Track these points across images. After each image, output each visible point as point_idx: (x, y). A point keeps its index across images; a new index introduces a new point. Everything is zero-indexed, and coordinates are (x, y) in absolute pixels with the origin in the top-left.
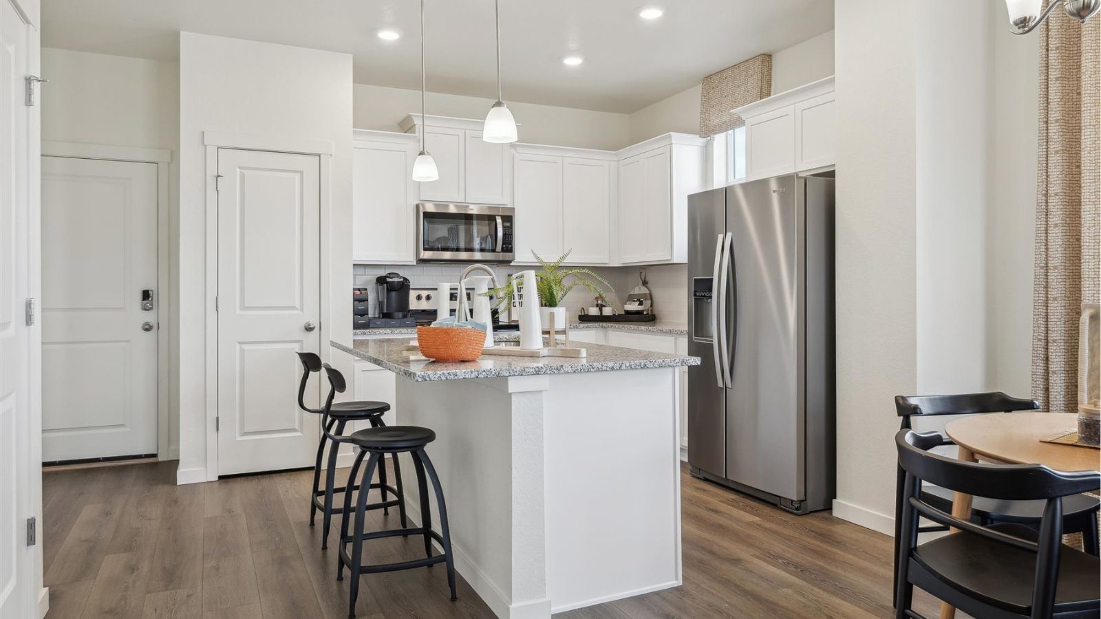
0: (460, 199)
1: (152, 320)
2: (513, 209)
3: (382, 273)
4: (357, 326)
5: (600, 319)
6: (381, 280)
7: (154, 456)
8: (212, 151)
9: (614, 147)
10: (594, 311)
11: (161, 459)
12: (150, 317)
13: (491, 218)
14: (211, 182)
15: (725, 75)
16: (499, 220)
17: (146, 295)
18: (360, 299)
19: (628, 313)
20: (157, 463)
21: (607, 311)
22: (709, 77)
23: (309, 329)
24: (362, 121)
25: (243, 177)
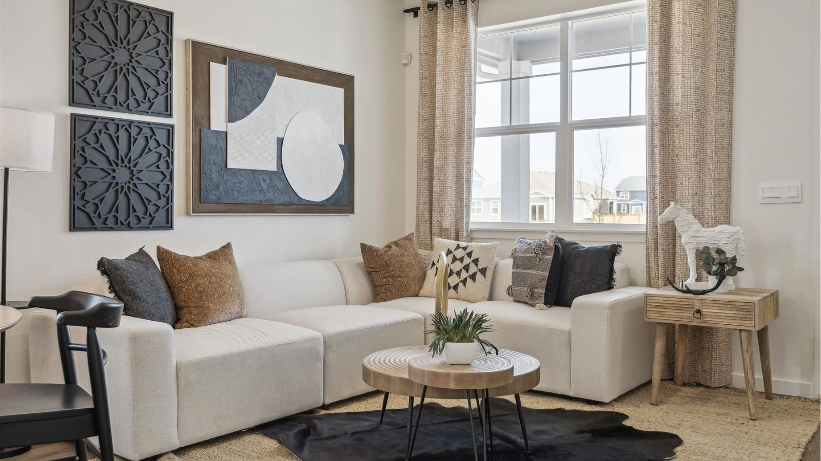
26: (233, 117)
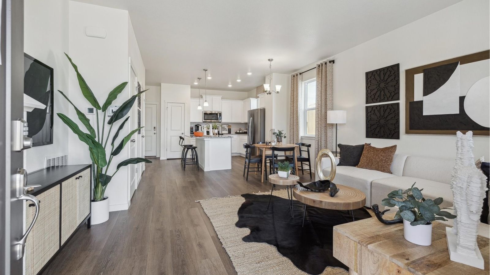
0: (211, 110)
1: (156, 133)
2: (221, 112)
3: (197, 124)
4: (191, 134)
5: (239, 133)
6: (196, 125)
7: (156, 156)
8: (166, 103)
9: (243, 99)
10: (238, 132)
11: (157, 157)
12: (155, 132)
13: (217, 114)
14: (166, 109)
15: (260, 87)
16: (218, 114)
17: (154, 128)
18: (192, 129)
19: (245, 132)
20: (156, 158)
21: (241, 132)
22: (257, 87)
23: (183, 134)
24: (192, 97)
25: (171, 107)
26: (426, 93)
